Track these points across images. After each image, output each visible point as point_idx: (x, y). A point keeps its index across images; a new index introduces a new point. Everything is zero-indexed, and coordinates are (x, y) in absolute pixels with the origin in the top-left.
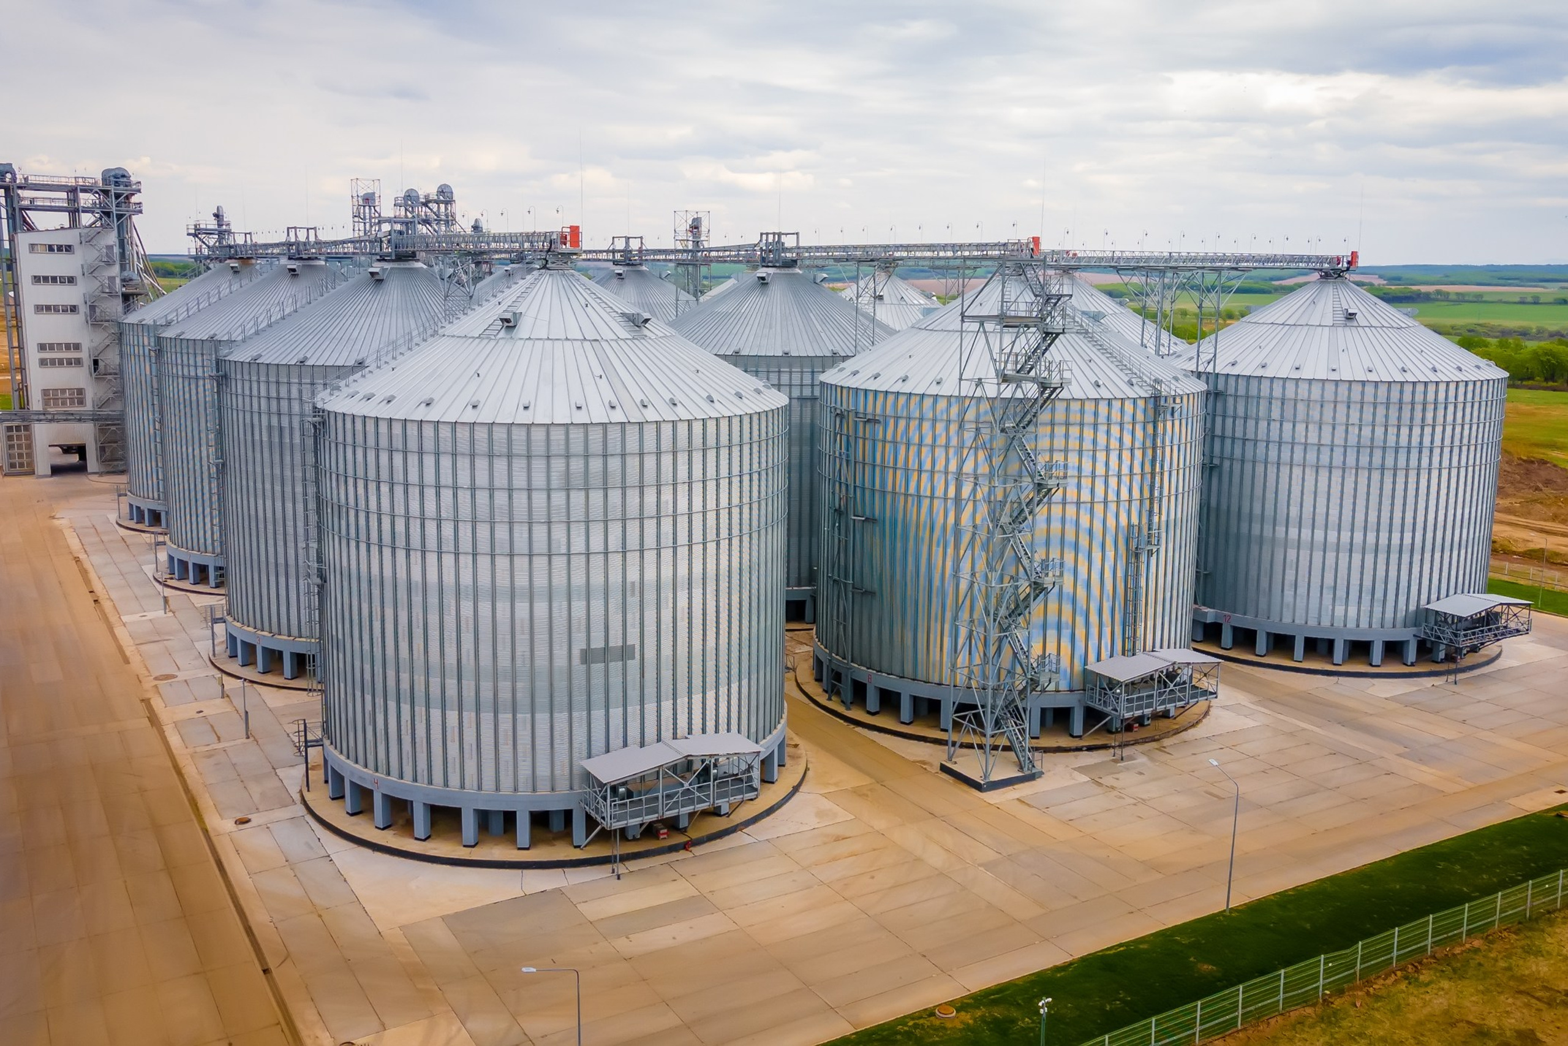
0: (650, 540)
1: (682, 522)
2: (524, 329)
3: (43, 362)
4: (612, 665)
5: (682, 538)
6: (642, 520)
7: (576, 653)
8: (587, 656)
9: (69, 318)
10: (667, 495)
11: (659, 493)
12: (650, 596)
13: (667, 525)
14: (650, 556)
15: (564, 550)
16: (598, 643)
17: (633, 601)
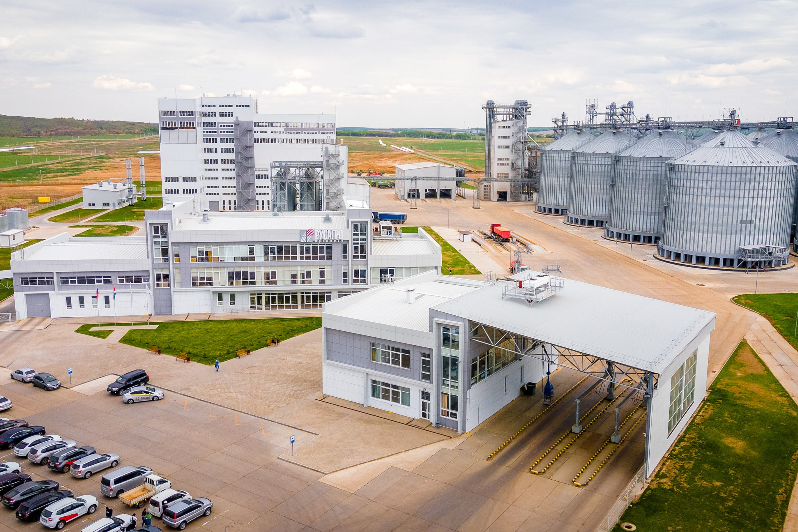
0: (760, 195)
1: (769, 192)
2: (726, 145)
3: (498, 164)
4: (747, 225)
5: (768, 195)
6: (758, 190)
7: (739, 221)
8: (741, 222)
9: (507, 150)
10: (765, 184)
11: (763, 184)
12: (759, 209)
13: (765, 192)
14: (760, 199)
15: (738, 196)
16: (744, 219)
17: (754, 210)
